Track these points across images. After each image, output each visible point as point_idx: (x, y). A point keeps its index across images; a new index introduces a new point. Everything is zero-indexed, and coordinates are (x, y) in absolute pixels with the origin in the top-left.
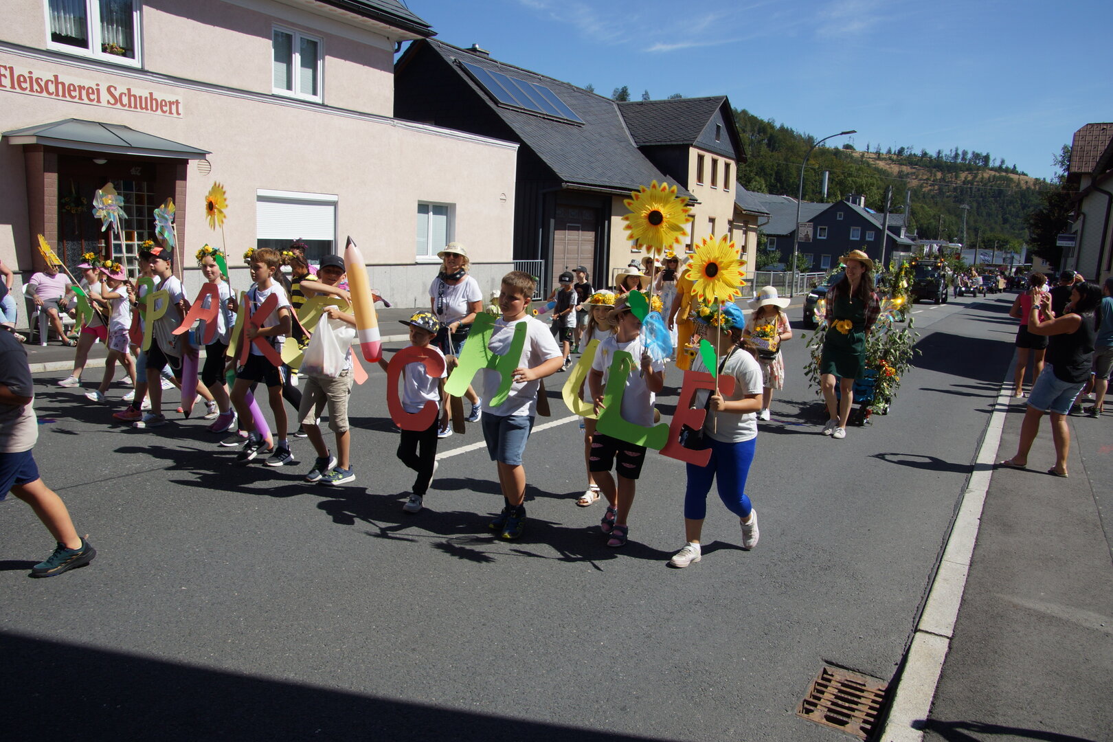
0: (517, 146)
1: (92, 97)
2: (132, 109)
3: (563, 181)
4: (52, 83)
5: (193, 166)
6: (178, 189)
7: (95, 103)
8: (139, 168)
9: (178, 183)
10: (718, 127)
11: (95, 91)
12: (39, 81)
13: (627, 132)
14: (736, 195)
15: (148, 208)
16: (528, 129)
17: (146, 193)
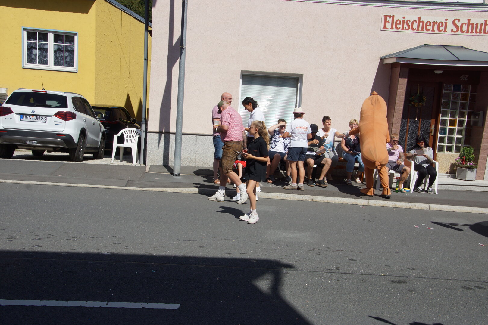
1: (441, 28)
2: (469, 34)
4: (416, 23)
7: (442, 32)
8: (468, 75)
11: (444, 24)
12: (409, 22)
15: (470, 103)
17: (470, 93)
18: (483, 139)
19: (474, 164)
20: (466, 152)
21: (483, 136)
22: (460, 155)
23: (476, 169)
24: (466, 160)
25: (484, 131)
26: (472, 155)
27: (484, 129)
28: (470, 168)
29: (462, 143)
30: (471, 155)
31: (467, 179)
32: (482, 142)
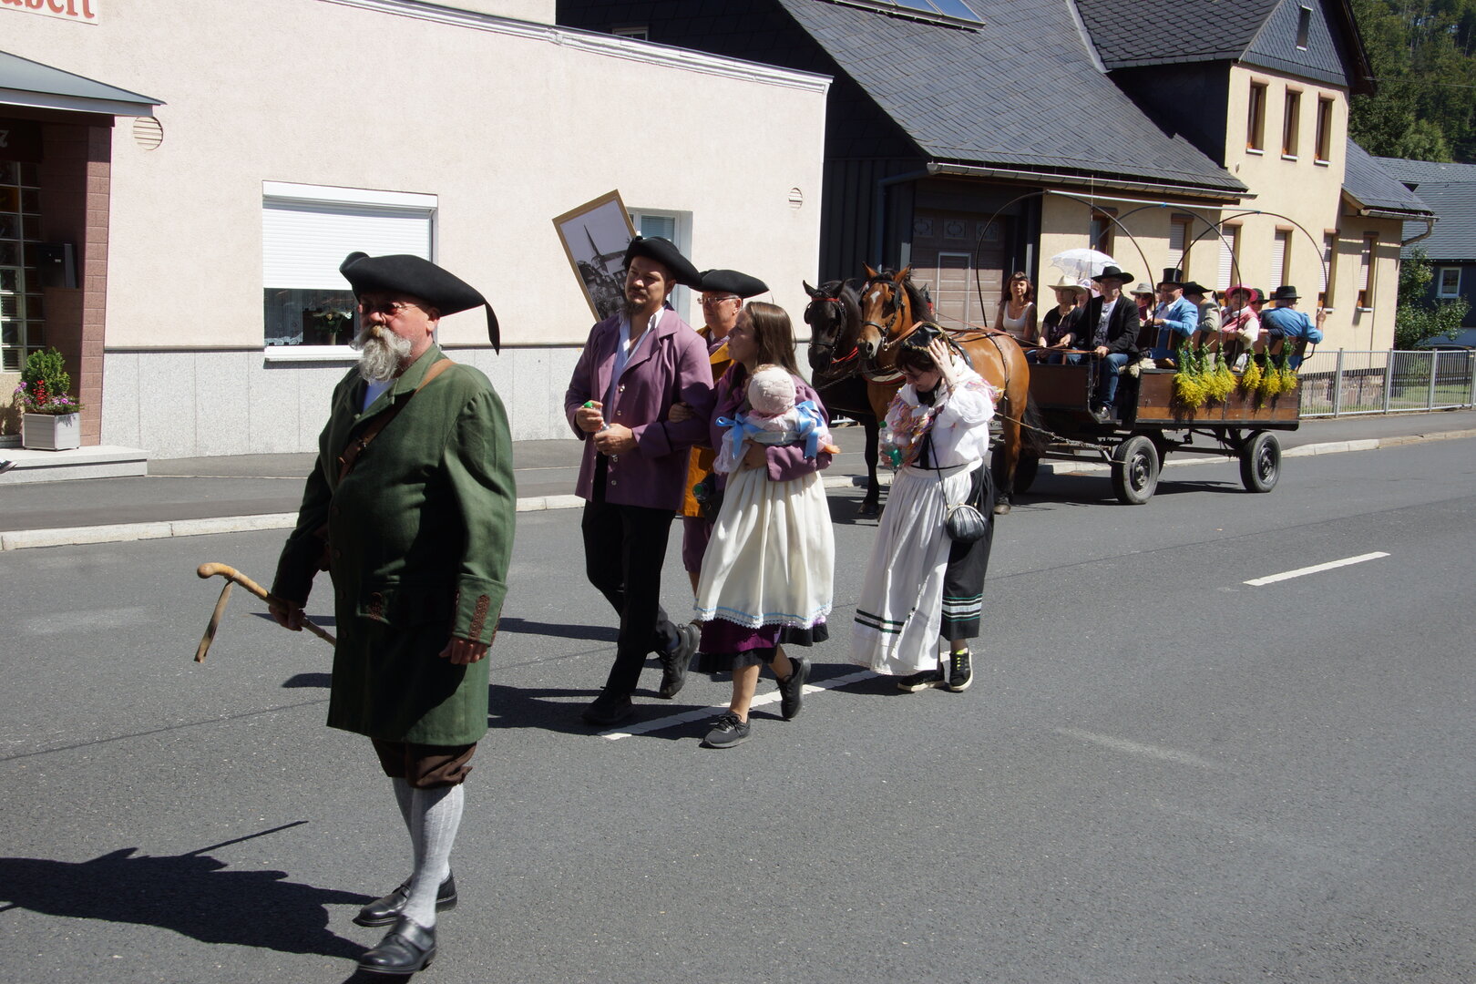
0: (826, 82)
3: (930, 158)
5: (124, 130)
6: (92, 180)
8: (5, 132)
9: (92, 167)
10: (1305, 14)
13: (1084, 38)
14: (1347, 170)
15: (24, 217)
16: (853, 42)
17: (20, 186)
18: (85, 327)
19: (72, 402)
20: (43, 366)
21: (85, 318)
22: (25, 377)
23: (76, 415)
24: (46, 389)
25: (85, 303)
26: (62, 373)
27: (85, 297)
28: (64, 412)
29: (20, 338)
30: (59, 375)
31: (58, 447)
32: (84, 334)
